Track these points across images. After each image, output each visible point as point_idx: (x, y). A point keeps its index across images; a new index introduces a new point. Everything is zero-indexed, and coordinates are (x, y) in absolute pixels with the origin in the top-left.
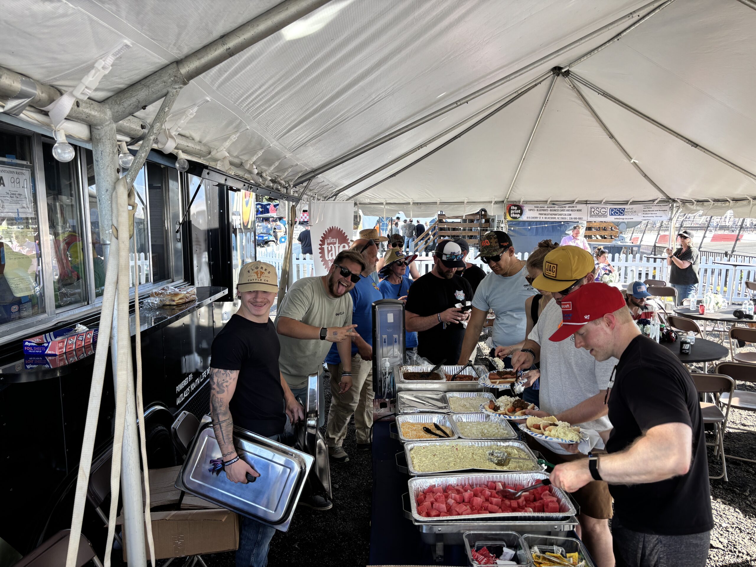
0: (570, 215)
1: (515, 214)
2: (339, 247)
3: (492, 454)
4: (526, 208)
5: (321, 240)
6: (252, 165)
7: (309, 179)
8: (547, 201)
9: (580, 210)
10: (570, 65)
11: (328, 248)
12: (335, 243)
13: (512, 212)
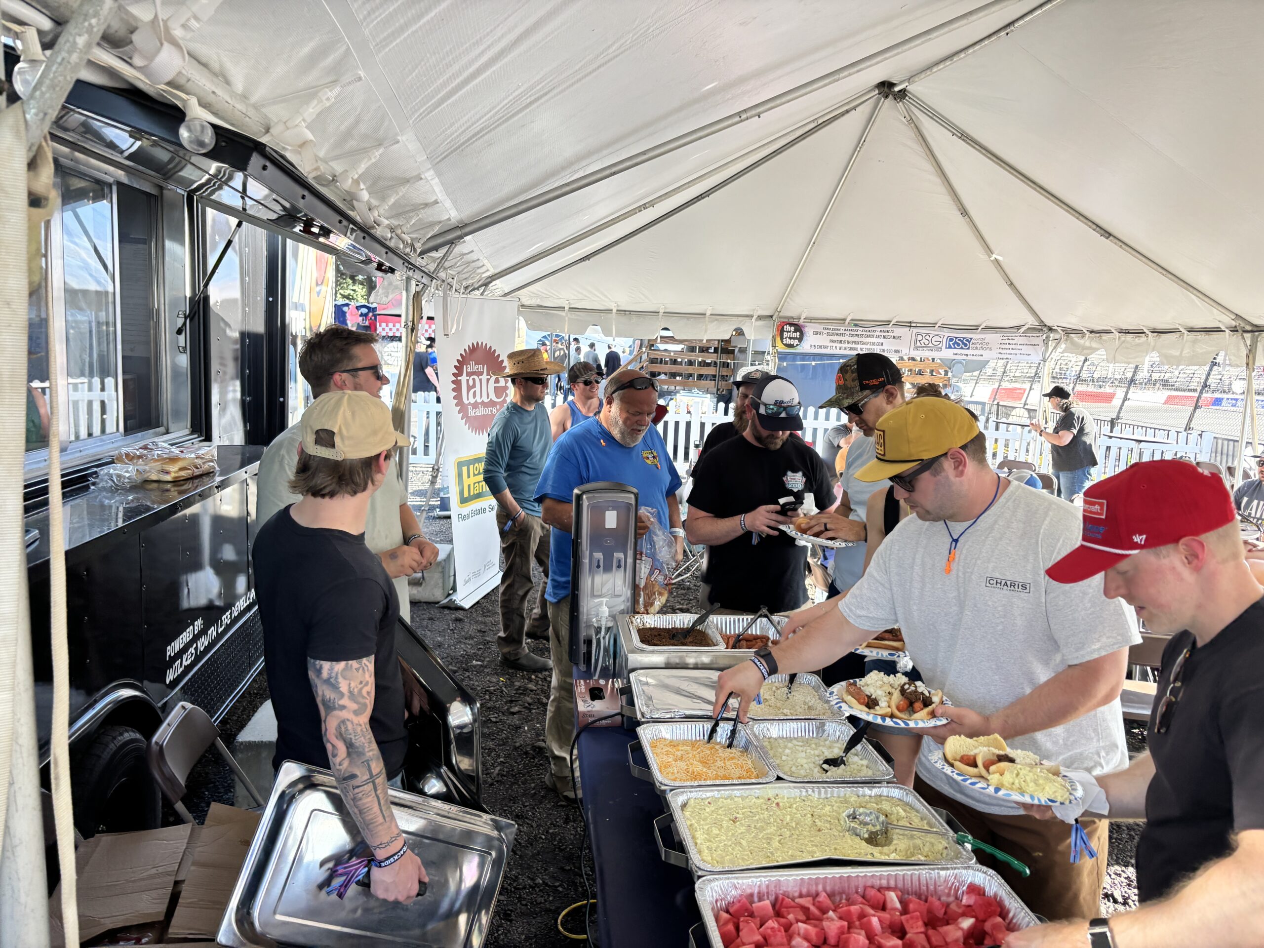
0: (882, 344)
1: (790, 338)
2: (488, 380)
3: (853, 817)
4: (809, 330)
5: (455, 367)
6: (356, 182)
7: (451, 242)
8: (844, 320)
9: (899, 338)
10: (909, 80)
11: (468, 381)
12: (481, 373)
13: (785, 335)
